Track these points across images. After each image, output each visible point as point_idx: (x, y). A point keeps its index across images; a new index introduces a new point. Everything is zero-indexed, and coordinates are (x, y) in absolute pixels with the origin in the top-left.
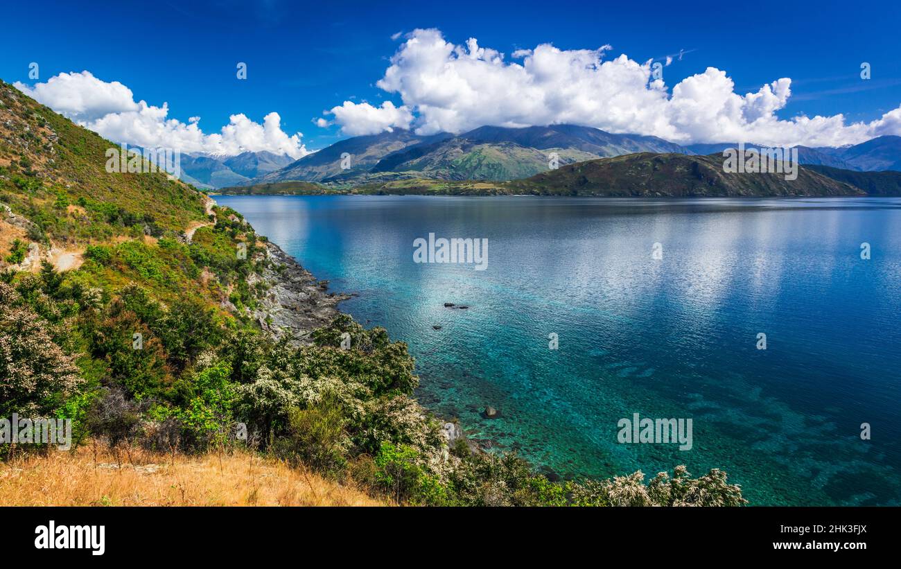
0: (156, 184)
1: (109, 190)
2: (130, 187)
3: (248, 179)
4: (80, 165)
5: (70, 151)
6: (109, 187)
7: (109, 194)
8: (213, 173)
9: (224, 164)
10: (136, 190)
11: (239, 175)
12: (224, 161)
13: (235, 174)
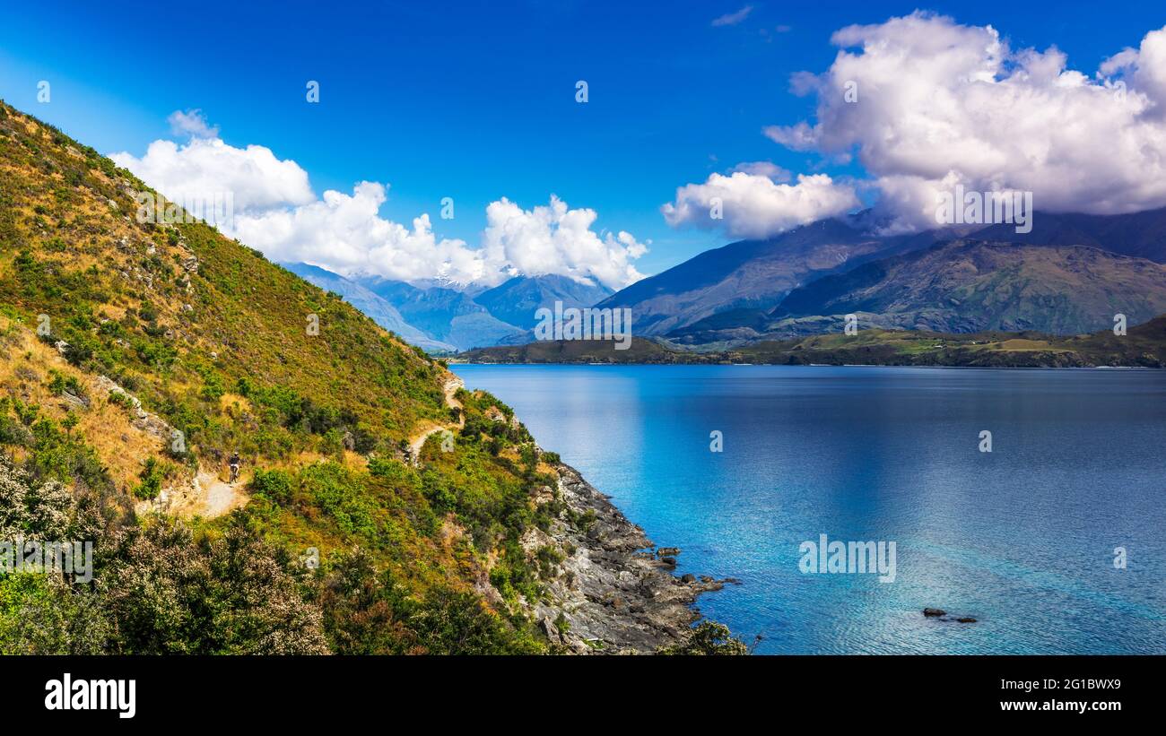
0: (358, 347)
1: (278, 359)
2: (312, 353)
3: (520, 330)
4: (231, 315)
5: (216, 289)
6: (279, 355)
7: (278, 368)
8: (454, 319)
9: (474, 300)
10: (323, 359)
11: (504, 323)
12: (474, 295)
13: (497, 321)
